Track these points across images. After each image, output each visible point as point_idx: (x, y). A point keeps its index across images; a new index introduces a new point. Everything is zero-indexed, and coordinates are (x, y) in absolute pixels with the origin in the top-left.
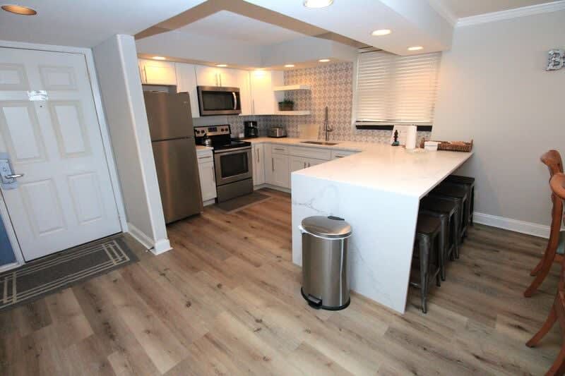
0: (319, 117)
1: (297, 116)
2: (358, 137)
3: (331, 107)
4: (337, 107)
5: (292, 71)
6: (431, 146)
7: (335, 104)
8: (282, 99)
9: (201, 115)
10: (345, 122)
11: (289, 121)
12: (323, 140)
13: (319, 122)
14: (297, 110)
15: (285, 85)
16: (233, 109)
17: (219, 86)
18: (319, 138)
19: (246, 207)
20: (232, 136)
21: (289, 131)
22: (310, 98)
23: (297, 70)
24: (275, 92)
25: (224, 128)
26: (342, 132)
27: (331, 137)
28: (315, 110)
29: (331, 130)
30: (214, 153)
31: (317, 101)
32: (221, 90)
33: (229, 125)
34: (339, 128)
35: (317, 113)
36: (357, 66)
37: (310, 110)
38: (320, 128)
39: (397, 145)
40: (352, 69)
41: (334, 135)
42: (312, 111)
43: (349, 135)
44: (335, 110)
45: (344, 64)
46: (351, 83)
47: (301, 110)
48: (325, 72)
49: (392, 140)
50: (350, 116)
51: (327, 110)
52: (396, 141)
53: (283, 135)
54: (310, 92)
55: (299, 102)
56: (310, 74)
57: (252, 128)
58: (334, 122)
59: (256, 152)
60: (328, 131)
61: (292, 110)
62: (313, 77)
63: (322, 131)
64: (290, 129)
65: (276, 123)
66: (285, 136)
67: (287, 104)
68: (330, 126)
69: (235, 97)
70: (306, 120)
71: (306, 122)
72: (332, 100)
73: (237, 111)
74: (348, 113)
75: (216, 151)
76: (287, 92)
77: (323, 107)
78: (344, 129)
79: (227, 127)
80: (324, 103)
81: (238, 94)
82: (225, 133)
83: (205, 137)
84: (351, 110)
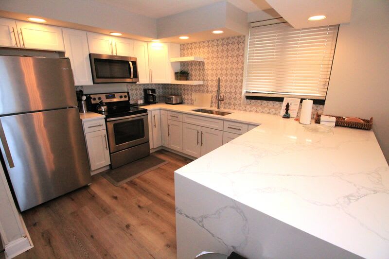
0: (212, 86)
1: (192, 86)
2: (248, 107)
3: (223, 78)
4: (229, 78)
5: (188, 44)
6: (328, 122)
7: (226, 75)
8: (178, 69)
9: (94, 83)
10: (236, 93)
11: (184, 90)
12: (215, 109)
13: (212, 92)
14: (192, 80)
15: (181, 56)
16: (130, 78)
17: (115, 54)
18: (211, 106)
19: (138, 175)
20: (131, 102)
21: (185, 99)
22: (204, 70)
23: (191, 44)
24: (172, 63)
25: (123, 95)
26: (232, 101)
27: (222, 105)
28: (207, 81)
29: (223, 100)
30: (106, 121)
31: (210, 72)
32: (117, 59)
33: (128, 93)
34: (230, 98)
35: (210, 83)
36: (249, 40)
37: (203, 80)
38: (212, 97)
39: (288, 117)
40: (243, 42)
41: (225, 104)
42: (205, 82)
43: (240, 105)
44: (226, 81)
45: (236, 38)
46: (243, 56)
47: (195, 80)
48: (218, 45)
49: (283, 112)
50: (241, 87)
51: (219, 80)
52: (287, 113)
53: (178, 102)
54: (203, 63)
55: (193, 73)
56: (204, 47)
57: (151, 95)
58: (226, 92)
59: (153, 118)
60: (220, 100)
61: (187, 79)
62: (206, 50)
63: (214, 100)
64: (185, 97)
65: (173, 91)
66: (181, 103)
67: (182, 74)
68: (222, 95)
69: (131, 66)
70: (199, 89)
71: (199, 91)
72: (224, 72)
73: (134, 80)
74: (239, 84)
75: (108, 120)
76: (183, 64)
77: (215, 78)
78: (235, 99)
79: (126, 94)
80: (217, 75)
81: (134, 63)
82: (123, 99)
83: (101, 104)
84: (242, 81)
